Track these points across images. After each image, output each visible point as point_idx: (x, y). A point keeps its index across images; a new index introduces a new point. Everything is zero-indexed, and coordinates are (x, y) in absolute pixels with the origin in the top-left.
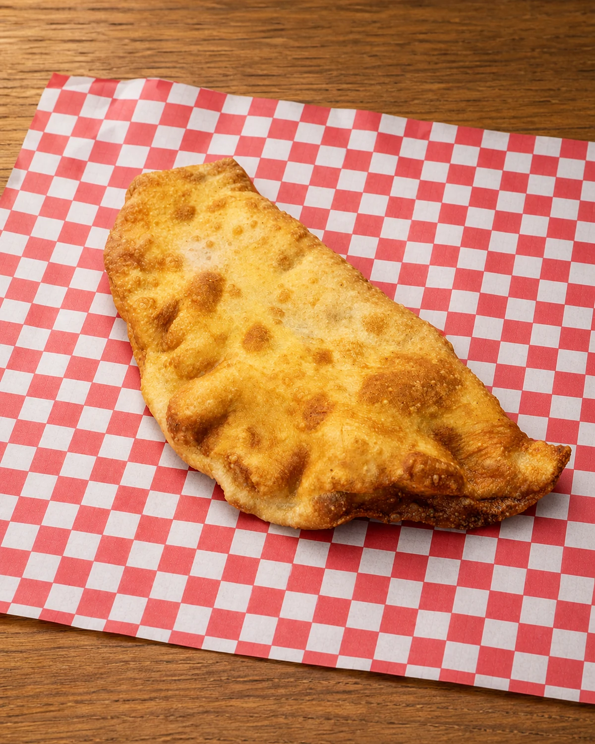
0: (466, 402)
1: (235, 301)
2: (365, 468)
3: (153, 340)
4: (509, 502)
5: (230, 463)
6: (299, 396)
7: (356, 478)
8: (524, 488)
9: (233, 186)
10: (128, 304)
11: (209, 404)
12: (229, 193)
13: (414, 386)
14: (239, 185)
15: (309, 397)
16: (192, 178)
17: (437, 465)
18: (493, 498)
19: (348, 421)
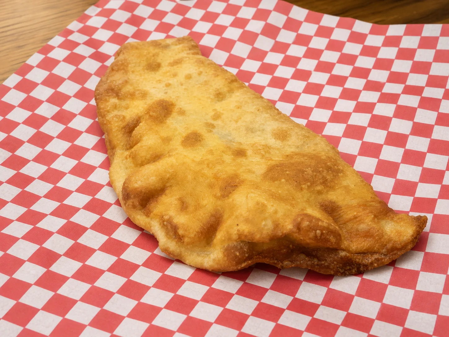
0: (345, 184)
1: (180, 118)
2: (263, 223)
3: (121, 142)
4: (376, 256)
5: (164, 221)
6: (218, 175)
7: (256, 230)
8: (389, 246)
9: (189, 52)
10: (106, 119)
11: (152, 180)
12: (186, 55)
13: (306, 171)
14: (192, 51)
15: (225, 176)
16: (160, 46)
17: (320, 223)
18: (364, 253)
19: (253, 190)
